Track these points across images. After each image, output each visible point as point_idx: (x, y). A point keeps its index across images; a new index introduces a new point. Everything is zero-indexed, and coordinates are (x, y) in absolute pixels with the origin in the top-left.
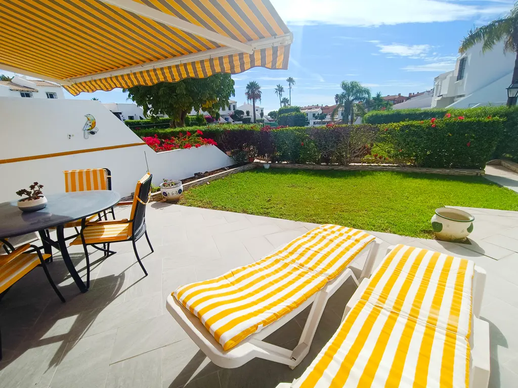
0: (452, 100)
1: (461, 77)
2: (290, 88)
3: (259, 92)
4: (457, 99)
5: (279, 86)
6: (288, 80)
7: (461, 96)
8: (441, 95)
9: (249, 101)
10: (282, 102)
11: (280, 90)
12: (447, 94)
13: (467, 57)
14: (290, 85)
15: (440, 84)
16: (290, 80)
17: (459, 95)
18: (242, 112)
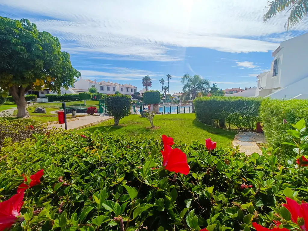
0: (270, 91)
1: (276, 73)
2: (169, 80)
3: (150, 82)
4: (274, 91)
5: (162, 79)
6: (167, 76)
7: (277, 89)
8: (261, 87)
9: (144, 87)
10: (163, 88)
11: (162, 81)
12: (265, 87)
13: (279, 59)
14: (168, 79)
15: (260, 80)
16: (169, 76)
17: (275, 87)
18: (139, 94)
